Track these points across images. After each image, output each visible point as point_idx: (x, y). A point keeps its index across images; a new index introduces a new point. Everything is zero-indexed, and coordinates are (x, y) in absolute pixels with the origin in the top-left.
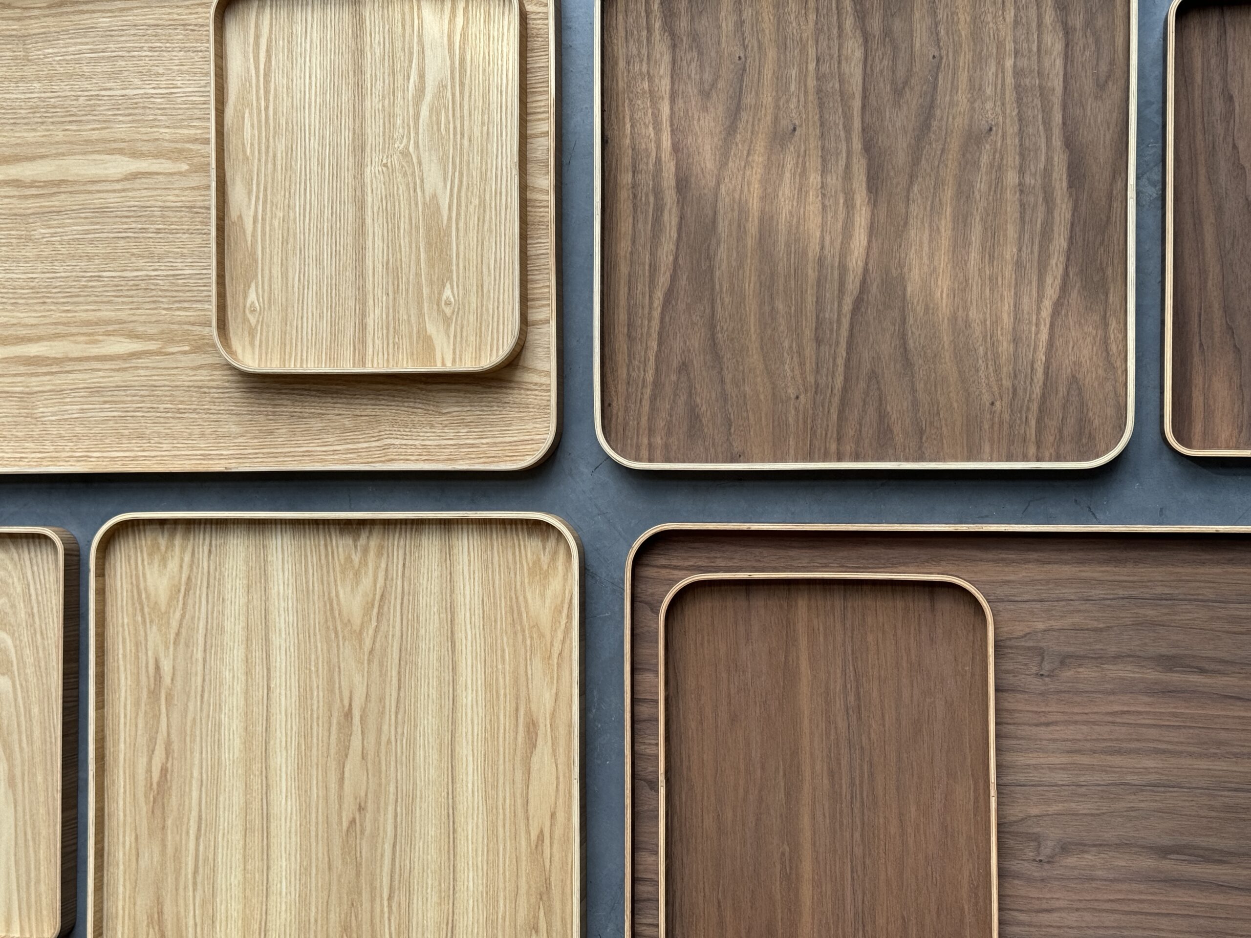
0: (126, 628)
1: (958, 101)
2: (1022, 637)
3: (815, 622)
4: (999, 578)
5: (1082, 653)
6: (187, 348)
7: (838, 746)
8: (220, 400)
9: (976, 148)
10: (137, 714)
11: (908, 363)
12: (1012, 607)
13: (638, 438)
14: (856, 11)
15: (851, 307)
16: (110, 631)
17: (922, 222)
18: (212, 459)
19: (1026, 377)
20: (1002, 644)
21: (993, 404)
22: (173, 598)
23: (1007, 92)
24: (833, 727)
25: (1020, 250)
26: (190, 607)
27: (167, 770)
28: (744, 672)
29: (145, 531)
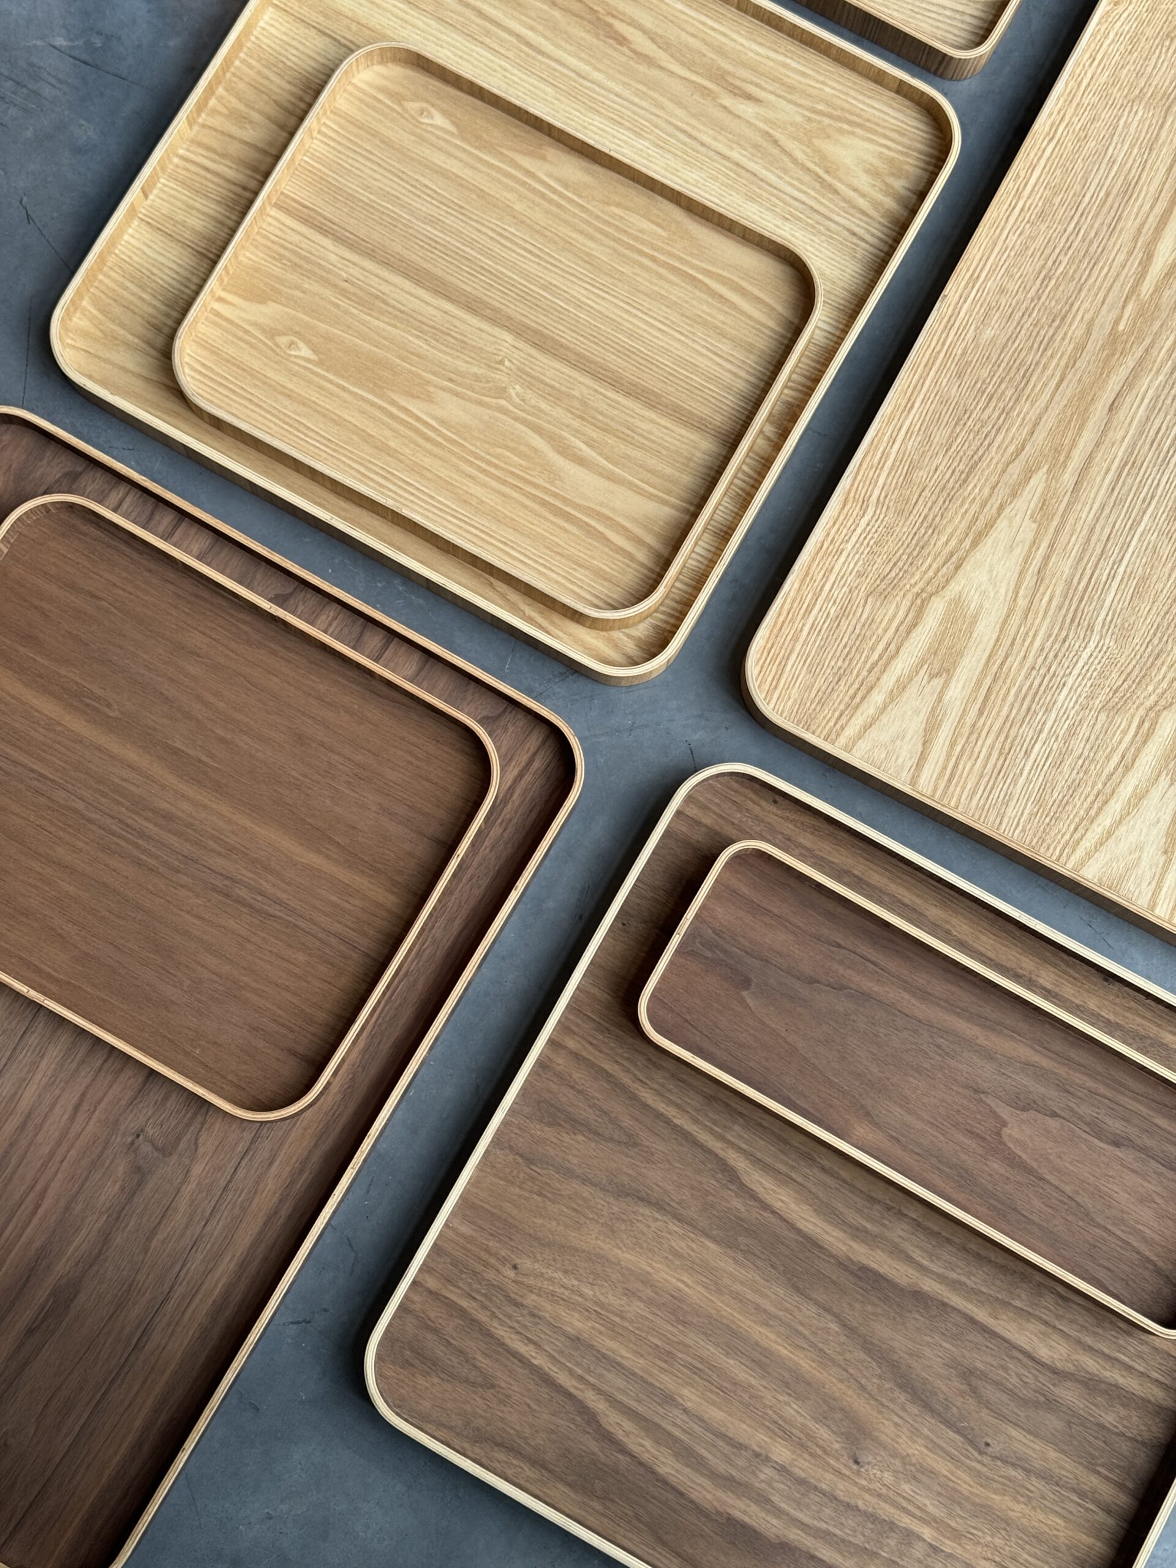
0: (818, 85)
1: (914, 1442)
2: (196, 1140)
3: (358, 903)
4: (282, 1153)
5: (136, 1199)
6: (1121, 327)
7: (196, 843)
8: (1034, 334)
9: (843, 1430)
10: (706, 44)
11: (622, 1192)
12: (239, 1149)
13: (715, 813)
14: (1101, 1381)
15: (731, 1162)
16: (826, 65)
17: (787, 1310)
18: (965, 288)
19: (525, 1327)
20: (204, 1110)
21: (515, 1267)
22: (824, 160)
23: (892, 1510)
24: (223, 851)
25: (685, 1411)
26: (800, 173)
27: (621, 44)
28: (349, 783)
29: (923, 169)
